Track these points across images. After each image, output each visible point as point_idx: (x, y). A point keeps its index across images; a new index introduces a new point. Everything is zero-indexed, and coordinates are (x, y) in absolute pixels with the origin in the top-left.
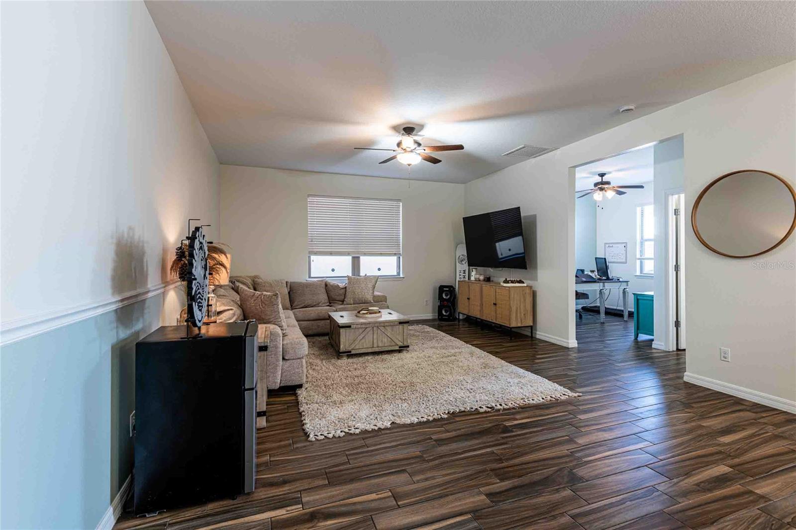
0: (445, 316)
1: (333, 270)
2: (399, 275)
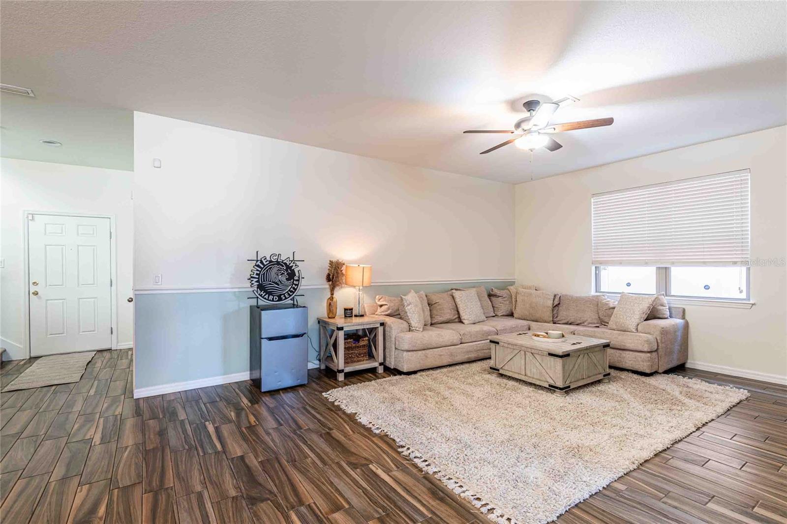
1: (629, 285)
2: (749, 300)
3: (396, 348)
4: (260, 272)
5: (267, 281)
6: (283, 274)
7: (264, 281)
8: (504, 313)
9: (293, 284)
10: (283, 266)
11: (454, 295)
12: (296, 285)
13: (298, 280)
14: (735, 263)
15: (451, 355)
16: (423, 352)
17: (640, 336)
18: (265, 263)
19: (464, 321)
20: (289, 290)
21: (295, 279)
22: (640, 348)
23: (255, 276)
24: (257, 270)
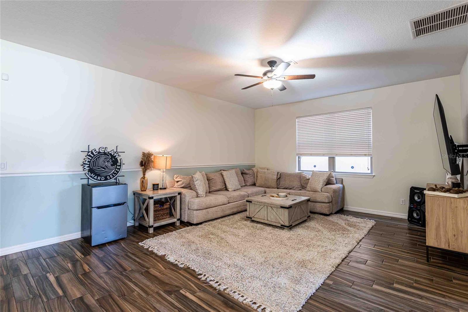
0: (415, 219)
1: (315, 166)
2: (372, 174)
3: (188, 209)
4: (91, 160)
5: (96, 166)
6: (109, 161)
7: (94, 166)
8: (251, 184)
9: (116, 168)
10: (108, 156)
11: (223, 173)
12: (118, 169)
13: (120, 166)
14: (365, 155)
15: (223, 210)
16: (206, 210)
17: (324, 194)
18: (95, 154)
19: (229, 189)
20: (113, 173)
21: (118, 165)
22: (324, 201)
23: (87, 163)
24: (89, 159)
